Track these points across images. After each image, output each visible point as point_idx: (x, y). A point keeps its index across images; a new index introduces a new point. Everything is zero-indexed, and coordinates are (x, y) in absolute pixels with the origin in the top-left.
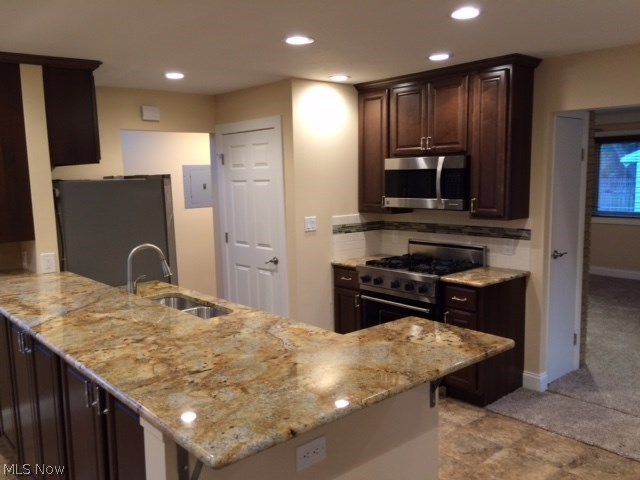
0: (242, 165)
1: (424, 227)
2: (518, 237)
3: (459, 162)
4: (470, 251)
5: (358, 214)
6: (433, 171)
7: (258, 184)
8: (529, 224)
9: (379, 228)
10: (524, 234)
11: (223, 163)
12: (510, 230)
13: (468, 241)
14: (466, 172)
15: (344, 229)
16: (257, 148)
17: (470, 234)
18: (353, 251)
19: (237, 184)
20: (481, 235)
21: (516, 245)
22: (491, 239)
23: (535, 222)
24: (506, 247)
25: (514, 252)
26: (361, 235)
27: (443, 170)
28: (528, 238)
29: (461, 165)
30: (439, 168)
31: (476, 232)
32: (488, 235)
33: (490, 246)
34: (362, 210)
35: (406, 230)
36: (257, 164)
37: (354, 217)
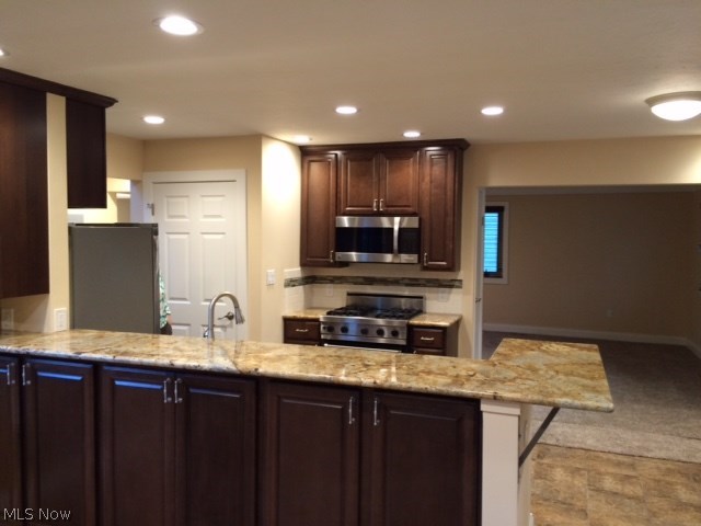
0: (183, 217)
1: (361, 280)
2: (451, 287)
3: (413, 222)
4: (403, 300)
5: (299, 269)
6: (392, 230)
7: (206, 236)
8: (461, 275)
9: (313, 282)
10: (457, 284)
11: (153, 214)
12: (444, 280)
13: (407, 291)
14: (418, 232)
15: (291, 283)
16: (206, 199)
17: (407, 285)
18: (293, 303)
19: (172, 236)
20: (418, 285)
21: (450, 293)
22: (427, 289)
23: (467, 274)
24: (440, 295)
25: (448, 299)
26: (300, 289)
27: (400, 229)
28: (460, 287)
29: (416, 225)
30: (396, 228)
31: (414, 283)
32: (424, 286)
33: (427, 295)
34: (303, 264)
35: (341, 283)
36: (206, 216)
37: (296, 271)
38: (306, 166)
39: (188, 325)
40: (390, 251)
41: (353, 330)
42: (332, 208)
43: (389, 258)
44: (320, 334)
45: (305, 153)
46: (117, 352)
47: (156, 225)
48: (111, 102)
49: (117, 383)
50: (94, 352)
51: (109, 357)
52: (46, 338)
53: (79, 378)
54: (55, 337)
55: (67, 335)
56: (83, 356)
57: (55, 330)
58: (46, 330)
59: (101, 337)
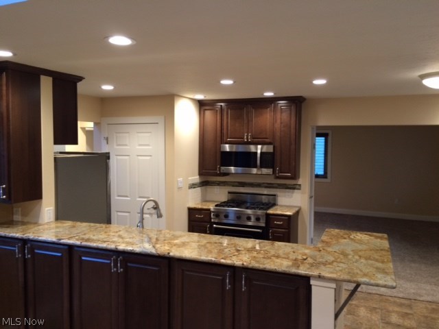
0: (126, 145)
1: (237, 184)
2: (294, 189)
3: (269, 149)
4: (263, 197)
5: (198, 177)
6: (256, 153)
7: (140, 158)
8: (300, 181)
9: (206, 185)
10: (297, 187)
11: (107, 144)
12: (289, 185)
13: (266, 191)
14: (272, 155)
15: (193, 186)
16: (140, 134)
17: (266, 187)
18: (194, 199)
19: (119, 157)
20: (273, 187)
21: (293, 193)
22: (278, 190)
23: (305, 180)
24: (287, 194)
25: (292, 196)
26: (198, 190)
27: (261, 153)
28: (300, 189)
29: (272, 150)
30: (259, 151)
31: (270, 186)
32: (276, 188)
33: (279, 194)
34: (200, 174)
35: (224, 185)
36: (140, 145)
37: (196, 178)
38: (202, 112)
39: (129, 212)
40: (255, 167)
41: (232, 216)
42: (219, 139)
43: (254, 171)
44: (211, 219)
45: (201, 105)
46: (83, 239)
47: (109, 153)
48: (80, 79)
49: (83, 258)
50: (69, 239)
51: (78, 243)
52: (40, 227)
53: (60, 254)
54: (46, 226)
55: (53, 225)
56: (62, 241)
57: (46, 221)
58: (40, 222)
59: (74, 227)
